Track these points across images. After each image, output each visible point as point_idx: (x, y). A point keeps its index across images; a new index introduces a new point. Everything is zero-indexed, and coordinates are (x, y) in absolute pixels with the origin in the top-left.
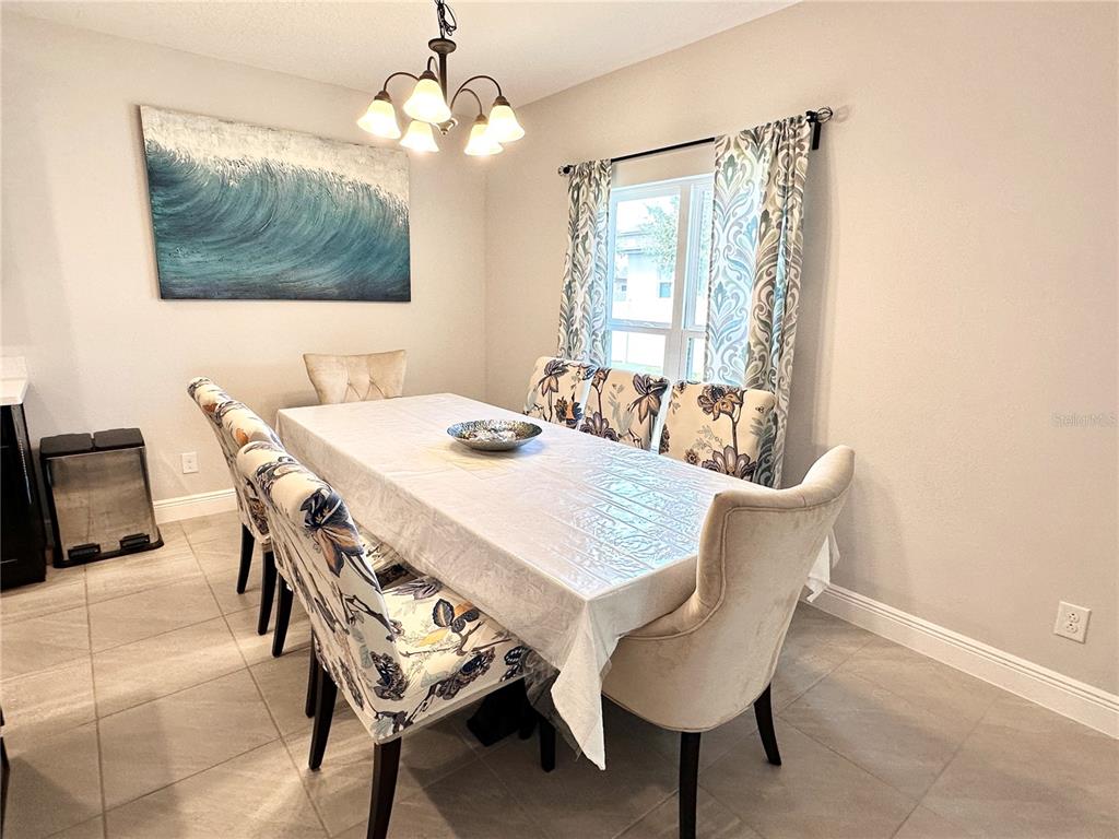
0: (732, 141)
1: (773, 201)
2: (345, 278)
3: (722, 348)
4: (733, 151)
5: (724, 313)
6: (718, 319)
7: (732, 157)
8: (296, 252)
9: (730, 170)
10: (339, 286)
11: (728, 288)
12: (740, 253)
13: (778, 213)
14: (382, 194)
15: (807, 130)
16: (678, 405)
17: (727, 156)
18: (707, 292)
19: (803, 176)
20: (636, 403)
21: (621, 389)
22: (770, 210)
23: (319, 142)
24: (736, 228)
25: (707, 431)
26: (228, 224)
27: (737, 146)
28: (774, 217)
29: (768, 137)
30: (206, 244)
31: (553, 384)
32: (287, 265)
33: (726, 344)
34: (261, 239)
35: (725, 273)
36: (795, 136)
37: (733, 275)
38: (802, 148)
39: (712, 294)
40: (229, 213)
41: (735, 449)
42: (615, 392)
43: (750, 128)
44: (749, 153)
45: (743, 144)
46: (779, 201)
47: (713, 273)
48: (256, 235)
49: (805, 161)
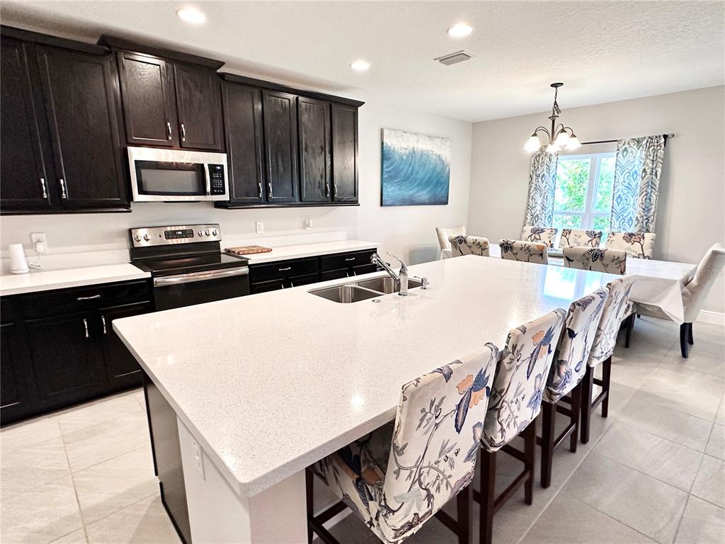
0: (627, 142)
1: (648, 165)
2: (430, 195)
3: (620, 219)
4: (626, 146)
5: (621, 206)
6: (618, 208)
7: (626, 148)
8: (418, 184)
9: (625, 153)
10: (429, 199)
11: (624, 197)
12: (629, 184)
13: (650, 170)
14: (443, 158)
15: (663, 140)
16: (612, 241)
17: (624, 147)
18: (612, 198)
19: (662, 157)
20: (589, 242)
21: (580, 236)
22: (646, 168)
23: (427, 138)
24: (628, 174)
25: (629, 249)
26: (402, 174)
27: (629, 144)
28: (649, 171)
29: (644, 142)
30: (396, 183)
31: (537, 237)
32: (416, 190)
33: (622, 217)
34: (410, 180)
35: (622, 191)
36: (657, 142)
37: (626, 192)
38: (661, 147)
39: (615, 199)
40: (402, 170)
41: (643, 254)
42: (576, 238)
43: (636, 138)
44: (635, 147)
45: (632, 144)
46: (650, 165)
47: (616, 191)
48: (409, 178)
49: (663, 152)
